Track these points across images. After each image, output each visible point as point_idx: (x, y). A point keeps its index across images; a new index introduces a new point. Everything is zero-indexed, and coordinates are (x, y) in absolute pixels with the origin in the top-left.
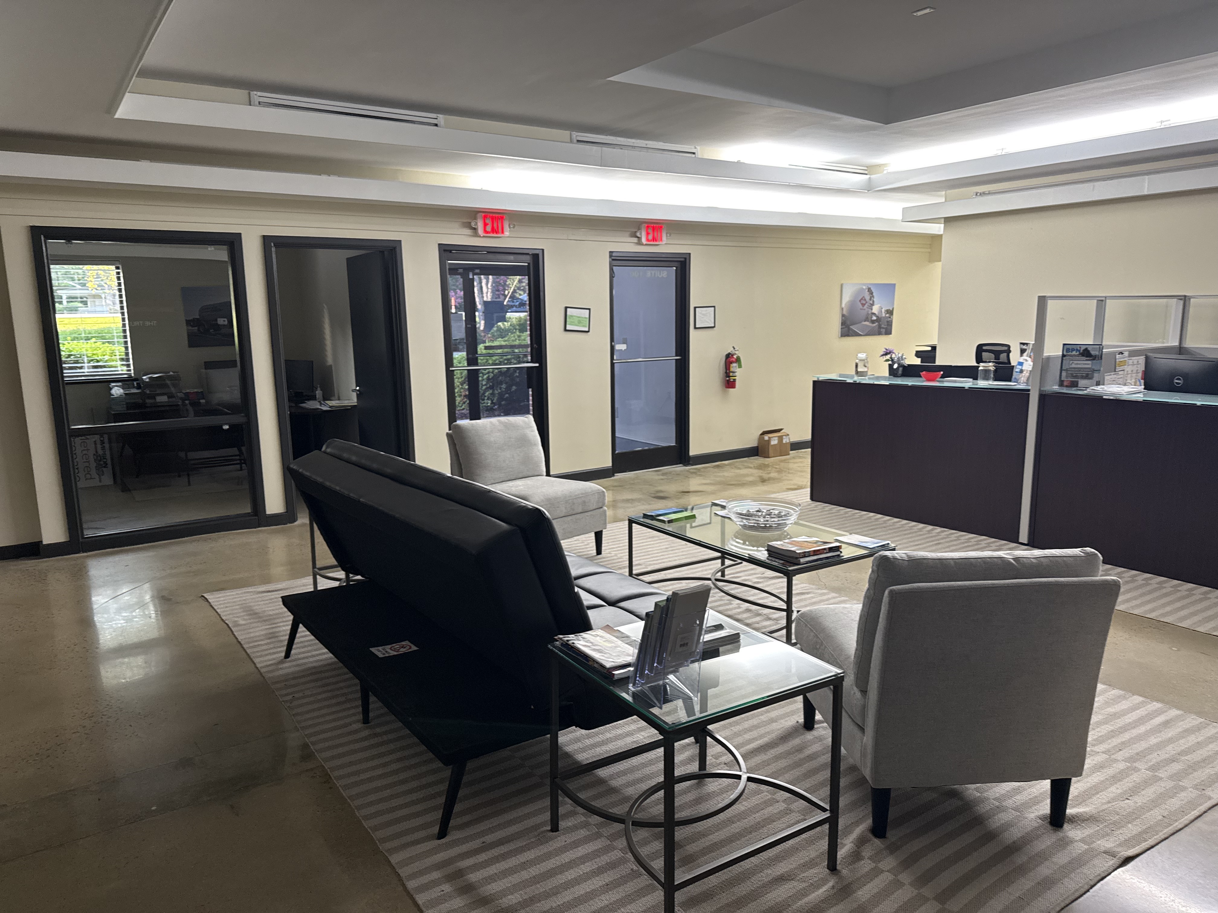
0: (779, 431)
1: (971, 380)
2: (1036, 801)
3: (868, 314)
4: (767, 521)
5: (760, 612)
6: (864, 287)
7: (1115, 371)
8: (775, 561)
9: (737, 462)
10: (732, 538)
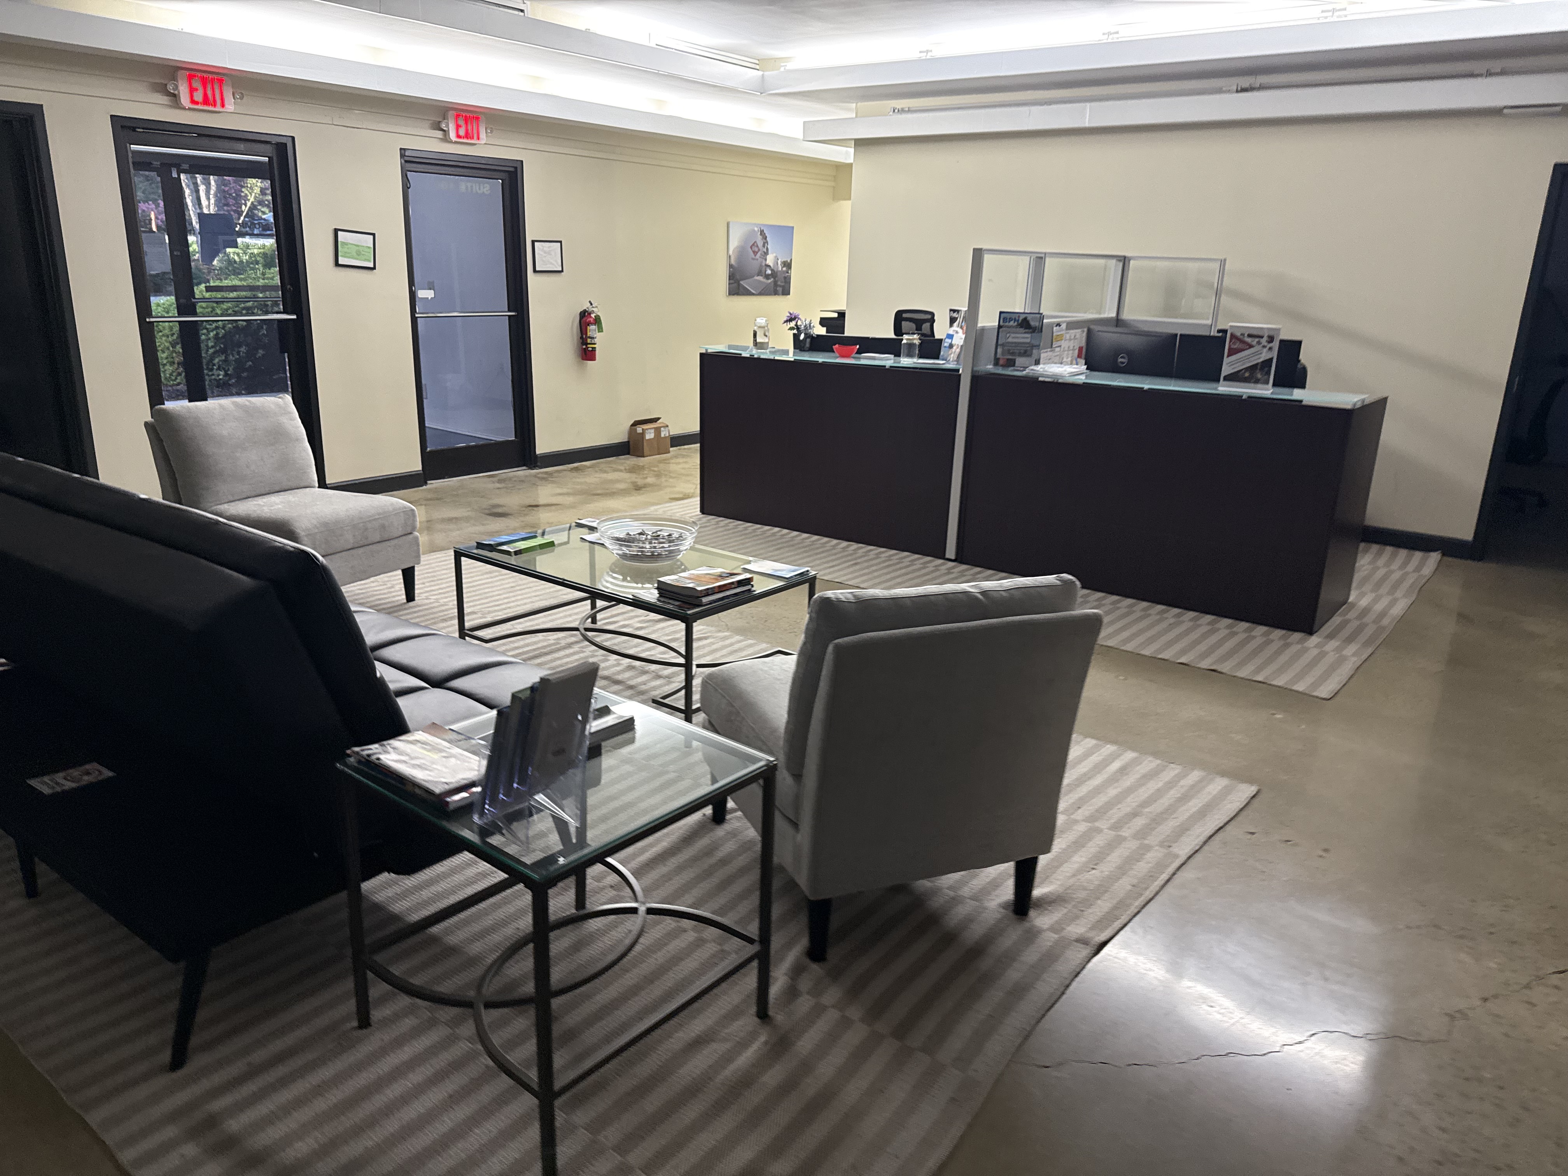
0: (656, 420)
1: (892, 356)
2: (995, 884)
3: (761, 266)
4: (655, 547)
5: (647, 668)
6: (756, 229)
7: (1052, 347)
8: (669, 603)
9: (602, 462)
10: (608, 573)
